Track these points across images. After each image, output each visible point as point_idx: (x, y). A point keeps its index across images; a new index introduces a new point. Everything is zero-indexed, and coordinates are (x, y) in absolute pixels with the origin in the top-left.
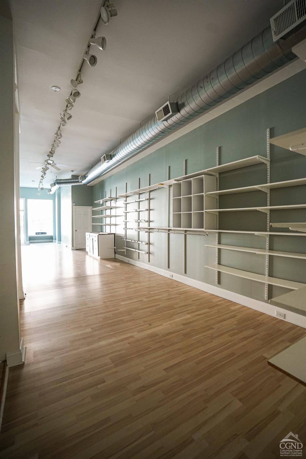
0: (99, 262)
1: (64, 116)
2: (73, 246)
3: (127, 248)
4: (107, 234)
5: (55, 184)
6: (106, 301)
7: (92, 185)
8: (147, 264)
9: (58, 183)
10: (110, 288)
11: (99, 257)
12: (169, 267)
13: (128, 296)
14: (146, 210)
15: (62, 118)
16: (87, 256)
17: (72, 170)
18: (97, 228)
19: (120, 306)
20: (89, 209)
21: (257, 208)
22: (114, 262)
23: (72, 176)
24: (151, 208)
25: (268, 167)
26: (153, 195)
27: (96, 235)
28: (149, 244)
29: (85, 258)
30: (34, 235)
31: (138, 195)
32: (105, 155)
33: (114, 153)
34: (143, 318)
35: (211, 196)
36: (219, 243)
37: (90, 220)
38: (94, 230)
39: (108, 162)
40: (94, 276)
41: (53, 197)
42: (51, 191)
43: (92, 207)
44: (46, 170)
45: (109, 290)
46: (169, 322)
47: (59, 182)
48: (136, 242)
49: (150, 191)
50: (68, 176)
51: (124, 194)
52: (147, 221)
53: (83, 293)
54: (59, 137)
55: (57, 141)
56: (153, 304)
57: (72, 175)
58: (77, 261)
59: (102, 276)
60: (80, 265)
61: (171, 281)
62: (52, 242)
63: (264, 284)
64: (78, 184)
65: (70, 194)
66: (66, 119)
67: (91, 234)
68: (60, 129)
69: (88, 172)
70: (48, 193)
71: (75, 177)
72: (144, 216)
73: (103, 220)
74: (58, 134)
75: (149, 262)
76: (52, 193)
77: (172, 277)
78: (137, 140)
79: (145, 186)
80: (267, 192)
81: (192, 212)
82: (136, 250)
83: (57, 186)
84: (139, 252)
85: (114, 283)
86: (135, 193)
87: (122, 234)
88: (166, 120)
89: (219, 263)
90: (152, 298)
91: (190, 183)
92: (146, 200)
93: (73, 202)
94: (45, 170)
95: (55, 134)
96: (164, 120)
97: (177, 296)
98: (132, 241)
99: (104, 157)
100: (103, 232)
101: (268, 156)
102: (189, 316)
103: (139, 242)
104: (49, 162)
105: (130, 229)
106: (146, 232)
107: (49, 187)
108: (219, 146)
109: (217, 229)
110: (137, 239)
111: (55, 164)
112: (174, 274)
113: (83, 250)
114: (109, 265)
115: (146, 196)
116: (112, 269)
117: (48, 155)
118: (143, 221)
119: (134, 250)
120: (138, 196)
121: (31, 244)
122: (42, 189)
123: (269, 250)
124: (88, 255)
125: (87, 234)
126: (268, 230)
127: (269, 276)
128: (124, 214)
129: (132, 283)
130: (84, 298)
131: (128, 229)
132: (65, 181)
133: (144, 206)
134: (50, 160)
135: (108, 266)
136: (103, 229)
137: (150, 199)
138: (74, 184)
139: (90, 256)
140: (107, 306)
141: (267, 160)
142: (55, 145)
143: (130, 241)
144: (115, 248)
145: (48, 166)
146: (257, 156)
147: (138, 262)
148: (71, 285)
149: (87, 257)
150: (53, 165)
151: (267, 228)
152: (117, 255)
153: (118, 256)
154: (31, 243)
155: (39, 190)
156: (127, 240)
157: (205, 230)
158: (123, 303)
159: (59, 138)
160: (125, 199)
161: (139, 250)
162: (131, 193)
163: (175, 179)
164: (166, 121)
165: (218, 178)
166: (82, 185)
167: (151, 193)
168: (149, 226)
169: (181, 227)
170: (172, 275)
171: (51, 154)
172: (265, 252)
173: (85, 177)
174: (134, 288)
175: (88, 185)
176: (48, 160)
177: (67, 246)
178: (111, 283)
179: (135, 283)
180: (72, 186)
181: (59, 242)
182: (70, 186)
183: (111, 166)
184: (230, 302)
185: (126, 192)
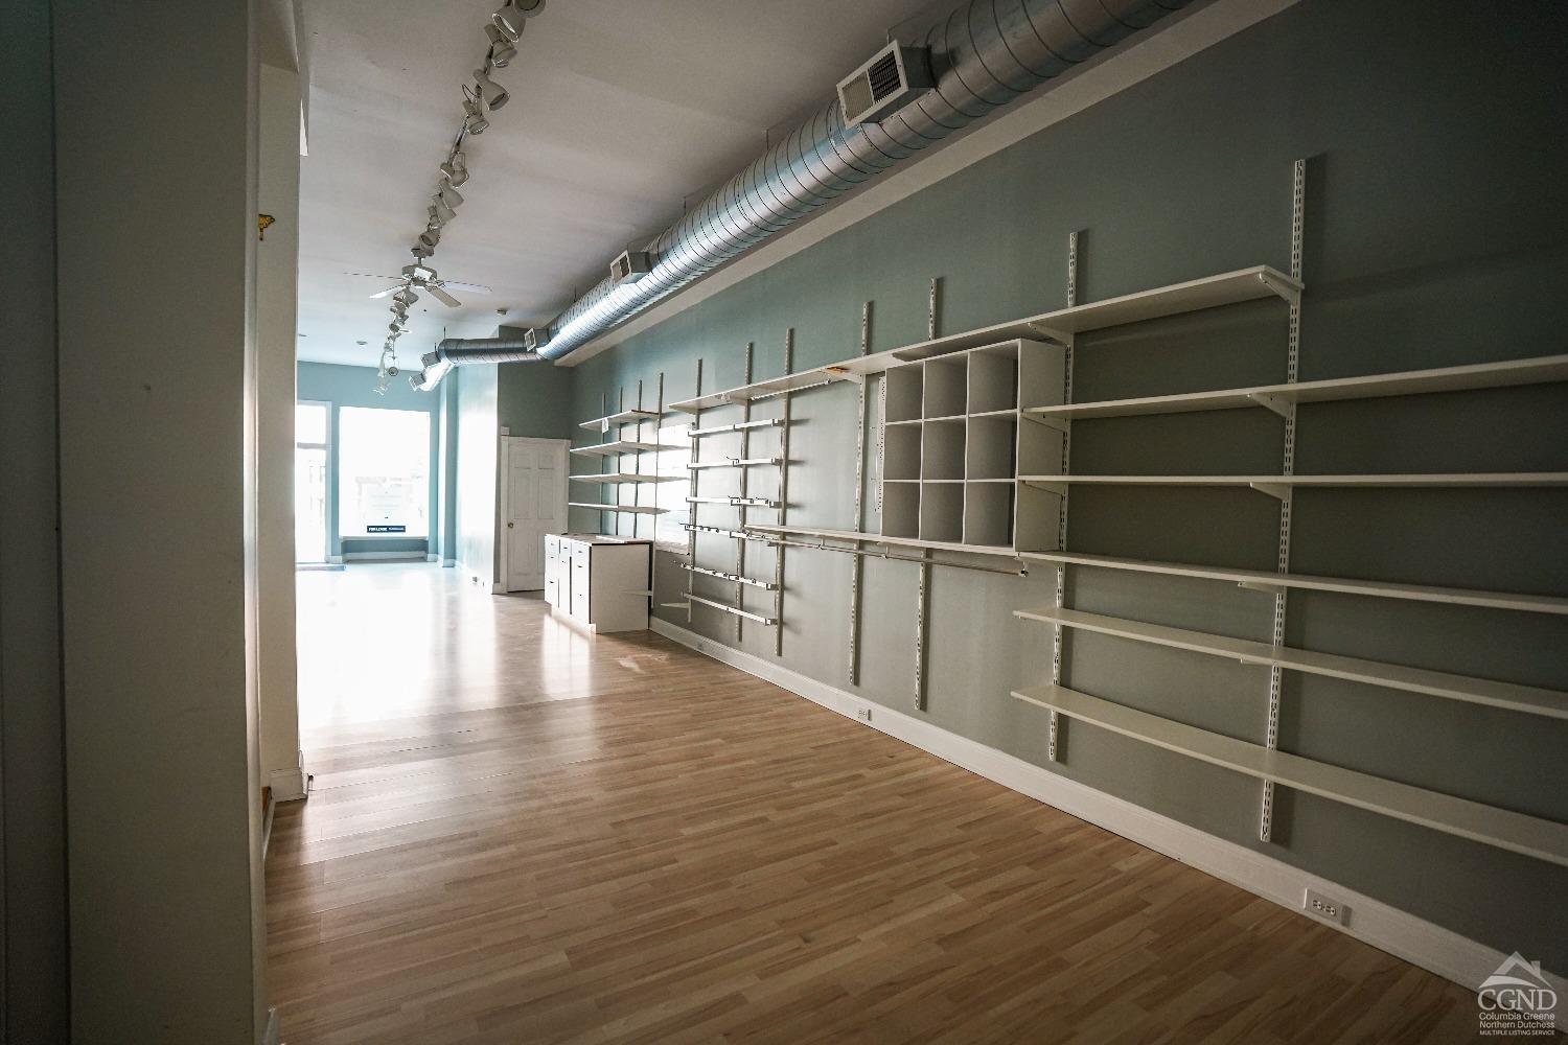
0: (591, 648)
1: (479, 95)
2: (497, 580)
3: (696, 598)
4: (622, 542)
5: (437, 357)
6: (624, 817)
7: (573, 366)
8: (771, 661)
9: (450, 354)
10: (635, 759)
11: (594, 625)
12: (857, 681)
13: (711, 798)
14: (773, 464)
15: (470, 102)
16: (546, 617)
17: (501, 306)
18: (586, 517)
19: (679, 843)
20: (560, 450)
21: (1252, 481)
22: (645, 649)
23: (502, 328)
24: (791, 457)
25: (1292, 317)
26: (799, 408)
27: (585, 546)
28: (781, 587)
29: (540, 628)
30: (363, 533)
31: (743, 404)
32: (625, 253)
33: (661, 249)
34: (774, 903)
35: (1043, 421)
36: (1069, 604)
37: (561, 492)
38: (575, 526)
39: (635, 281)
40: (573, 703)
41: (430, 402)
42: (424, 380)
43: (569, 441)
44: (408, 306)
45: (635, 768)
46: (884, 928)
47: (452, 349)
48: (733, 578)
49: (791, 395)
50: (488, 330)
51: (692, 400)
52: (777, 505)
53: (534, 777)
54: (458, 177)
55: (448, 195)
56: (806, 840)
57: (500, 326)
58: (511, 637)
59: (604, 705)
60: (521, 654)
61: (866, 733)
62: (423, 559)
63: (1258, 781)
64: (522, 358)
65: (493, 392)
66: (485, 107)
67: (566, 541)
68: (461, 150)
69: (558, 318)
70: (415, 389)
71: (512, 335)
72: (765, 483)
73: (608, 492)
74: (456, 166)
75: (780, 654)
76: (427, 387)
77: (869, 719)
78: (752, 196)
79: (771, 376)
80: (1283, 414)
81: (964, 481)
82: (731, 610)
83: (446, 364)
84: (741, 617)
85: (653, 739)
86: (734, 399)
87: (679, 547)
88: (876, 119)
89: (1065, 682)
90: (802, 811)
91: (959, 367)
92: (774, 425)
93: (502, 423)
94: (402, 305)
95: (443, 166)
96: (868, 121)
97: (899, 800)
98: (717, 574)
99: (623, 261)
100: (606, 534)
101: (1296, 270)
102: (956, 899)
103: (741, 580)
104: (419, 272)
105: (709, 529)
106: (771, 545)
107: (419, 366)
108: (1080, 230)
109: (1059, 551)
110: (733, 566)
111: (441, 283)
112: (877, 708)
113: (535, 594)
114: (630, 660)
115: (778, 410)
116: (638, 678)
117: (416, 250)
118: (763, 503)
119: (724, 608)
120: (742, 409)
121: (349, 567)
122: (393, 371)
123: (1285, 646)
124: (550, 615)
125: (551, 540)
126: (1284, 565)
127: (1279, 749)
128: (688, 474)
129: (719, 740)
130: (534, 804)
131: (702, 528)
132: (473, 347)
133: (767, 446)
134: (420, 265)
135: (625, 663)
136: (607, 524)
137: (788, 423)
138: (506, 359)
139: (560, 621)
140: (626, 844)
141: (1290, 286)
142: (441, 209)
143: (711, 573)
144: (652, 593)
145: (415, 289)
146: (1262, 268)
147: (737, 652)
148: (490, 741)
149: (549, 624)
150: (435, 286)
151: (1277, 560)
152: (655, 620)
153: (661, 626)
154: (348, 561)
155: (381, 374)
156: (696, 569)
157: (1016, 554)
158: (688, 831)
159: (458, 184)
160: (693, 418)
161: (742, 609)
162: (719, 397)
163: (897, 351)
164: (878, 122)
165: (1072, 352)
166: (538, 361)
167: (794, 401)
168: (784, 524)
169: (917, 537)
170: (869, 711)
171: (426, 245)
172: (1268, 655)
173: (547, 334)
174: (729, 763)
175: (558, 362)
176: (415, 266)
177: (475, 579)
178: (641, 738)
179: (731, 738)
180: (500, 364)
181: (449, 561)
182: (493, 362)
183: (648, 296)
184: (1107, 839)
185: (699, 395)
